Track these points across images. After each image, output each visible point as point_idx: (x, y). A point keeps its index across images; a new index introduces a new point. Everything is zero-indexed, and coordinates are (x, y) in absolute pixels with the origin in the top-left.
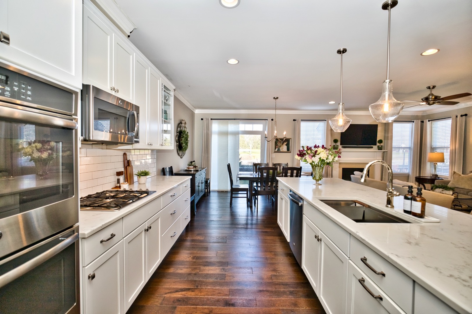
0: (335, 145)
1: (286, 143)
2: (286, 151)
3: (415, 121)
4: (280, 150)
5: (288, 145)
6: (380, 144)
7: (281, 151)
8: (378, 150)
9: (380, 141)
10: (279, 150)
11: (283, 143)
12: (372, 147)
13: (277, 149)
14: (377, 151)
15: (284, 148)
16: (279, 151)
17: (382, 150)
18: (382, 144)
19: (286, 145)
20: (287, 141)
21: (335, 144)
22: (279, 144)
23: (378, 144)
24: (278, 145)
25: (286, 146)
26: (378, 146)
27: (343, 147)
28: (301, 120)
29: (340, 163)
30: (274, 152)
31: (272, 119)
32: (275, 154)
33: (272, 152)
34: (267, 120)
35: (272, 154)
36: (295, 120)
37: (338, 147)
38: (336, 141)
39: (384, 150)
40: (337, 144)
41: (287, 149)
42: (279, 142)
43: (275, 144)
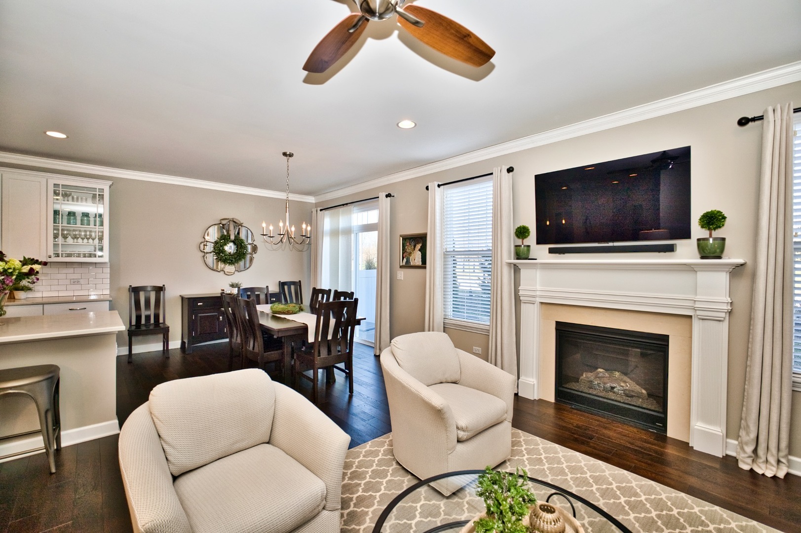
0: (520, 246)
1: (419, 246)
2: (420, 263)
4: (410, 263)
5: (423, 251)
6: (709, 229)
7: (412, 264)
8: (702, 258)
9: (713, 220)
10: (408, 262)
11: (415, 246)
12: (670, 249)
13: (405, 260)
15: (417, 257)
16: (408, 266)
17: (720, 257)
18: (718, 233)
19: (419, 250)
20: (422, 241)
21: (518, 242)
22: (409, 249)
23: (697, 231)
24: (407, 250)
25: (420, 253)
26: (699, 240)
27: (551, 251)
28: (439, 186)
29: (542, 303)
30: (401, 267)
31: (389, 194)
32: (403, 272)
33: (399, 266)
34: (378, 197)
35: (398, 272)
36: (427, 188)
37: (528, 251)
38: (522, 232)
39: (732, 257)
40: (527, 242)
41: (422, 261)
42: (408, 244)
43: (403, 250)
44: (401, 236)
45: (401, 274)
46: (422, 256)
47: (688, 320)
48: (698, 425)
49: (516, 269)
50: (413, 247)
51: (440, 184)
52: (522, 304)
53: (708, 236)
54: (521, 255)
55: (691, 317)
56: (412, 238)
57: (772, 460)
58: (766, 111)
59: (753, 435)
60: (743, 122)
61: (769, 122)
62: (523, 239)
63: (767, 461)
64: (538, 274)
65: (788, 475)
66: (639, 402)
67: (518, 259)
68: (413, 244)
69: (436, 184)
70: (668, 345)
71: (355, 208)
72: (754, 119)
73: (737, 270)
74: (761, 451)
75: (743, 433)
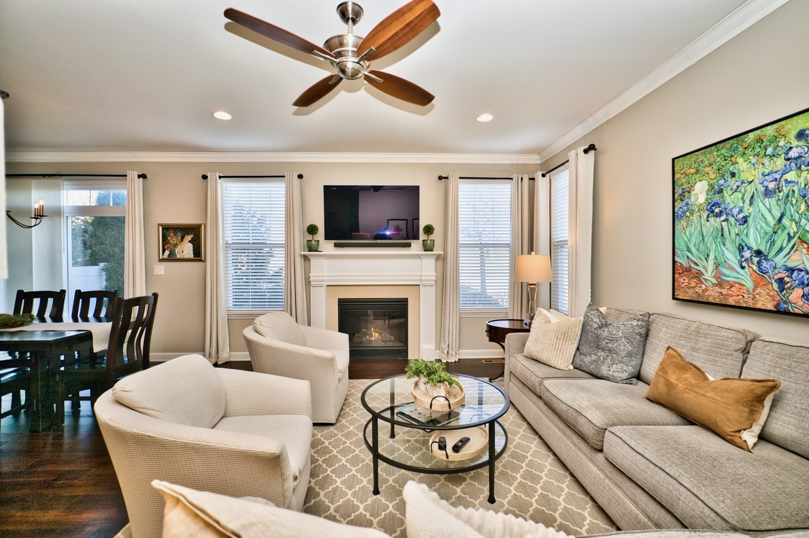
0: (311, 241)
1: (189, 237)
2: (192, 256)
3: (514, 176)
4: (176, 256)
6: (428, 235)
7: (178, 256)
8: (425, 251)
9: (429, 230)
10: (172, 254)
11: (183, 238)
12: (409, 245)
13: (167, 253)
14: (423, 255)
15: (186, 249)
16: (172, 258)
17: (432, 251)
18: (432, 237)
19: (190, 242)
20: (194, 232)
21: (310, 237)
22: (173, 239)
23: (422, 236)
24: (171, 242)
25: (191, 245)
26: (423, 241)
27: (336, 245)
28: (220, 177)
29: (327, 286)
30: (161, 260)
31: (143, 174)
32: (163, 266)
33: (157, 259)
34: (126, 176)
35: (155, 266)
36: (205, 177)
37: (318, 244)
38: (312, 230)
39: (438, 251)
40: (316, 237)
41: (193, 253)
42: (172, 235)
43: (163, 241)
44: (159, 225)
45: (160, 269)
46: (193, 248)
47: (418, 287)
48: (424, 346)
49: (306, 258)
50: (180, 238)
51: (221, 175)
52: (311, 288)
53: (427, 239)
54: (313, 248)
55: (419, 285)
56: (178, 228)
57: (454, 354)
58: (450, 175)
59: (447, 344)
60: (440, 178)
61: (450, 181)
62: (313, 235)
63: (452, 355)
64: (326, 263)
65: (459, 359)
66: (391, 344)
67: (309, 251)
68: (179, 234)
69: (218, 175)
70: (407, 304)
71: (65, 183)
72: (444, 178)
73: (438, 257)
74: (450, 351)
75: (442, 344)
